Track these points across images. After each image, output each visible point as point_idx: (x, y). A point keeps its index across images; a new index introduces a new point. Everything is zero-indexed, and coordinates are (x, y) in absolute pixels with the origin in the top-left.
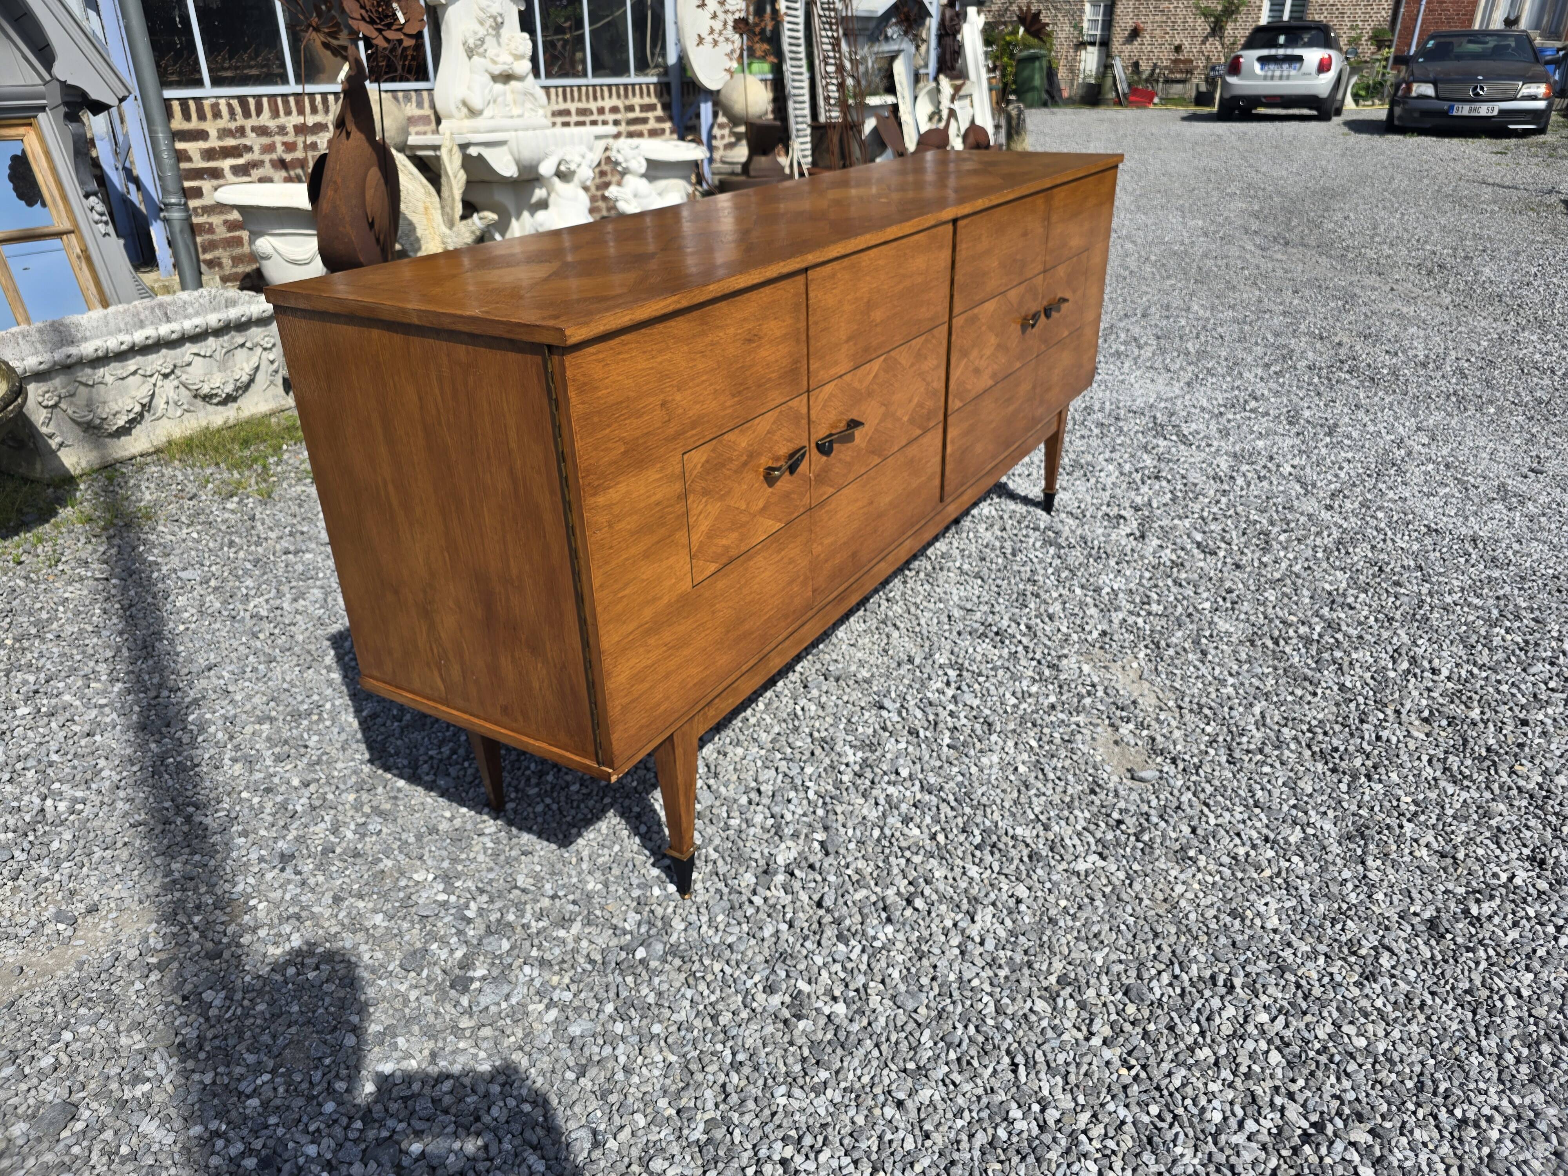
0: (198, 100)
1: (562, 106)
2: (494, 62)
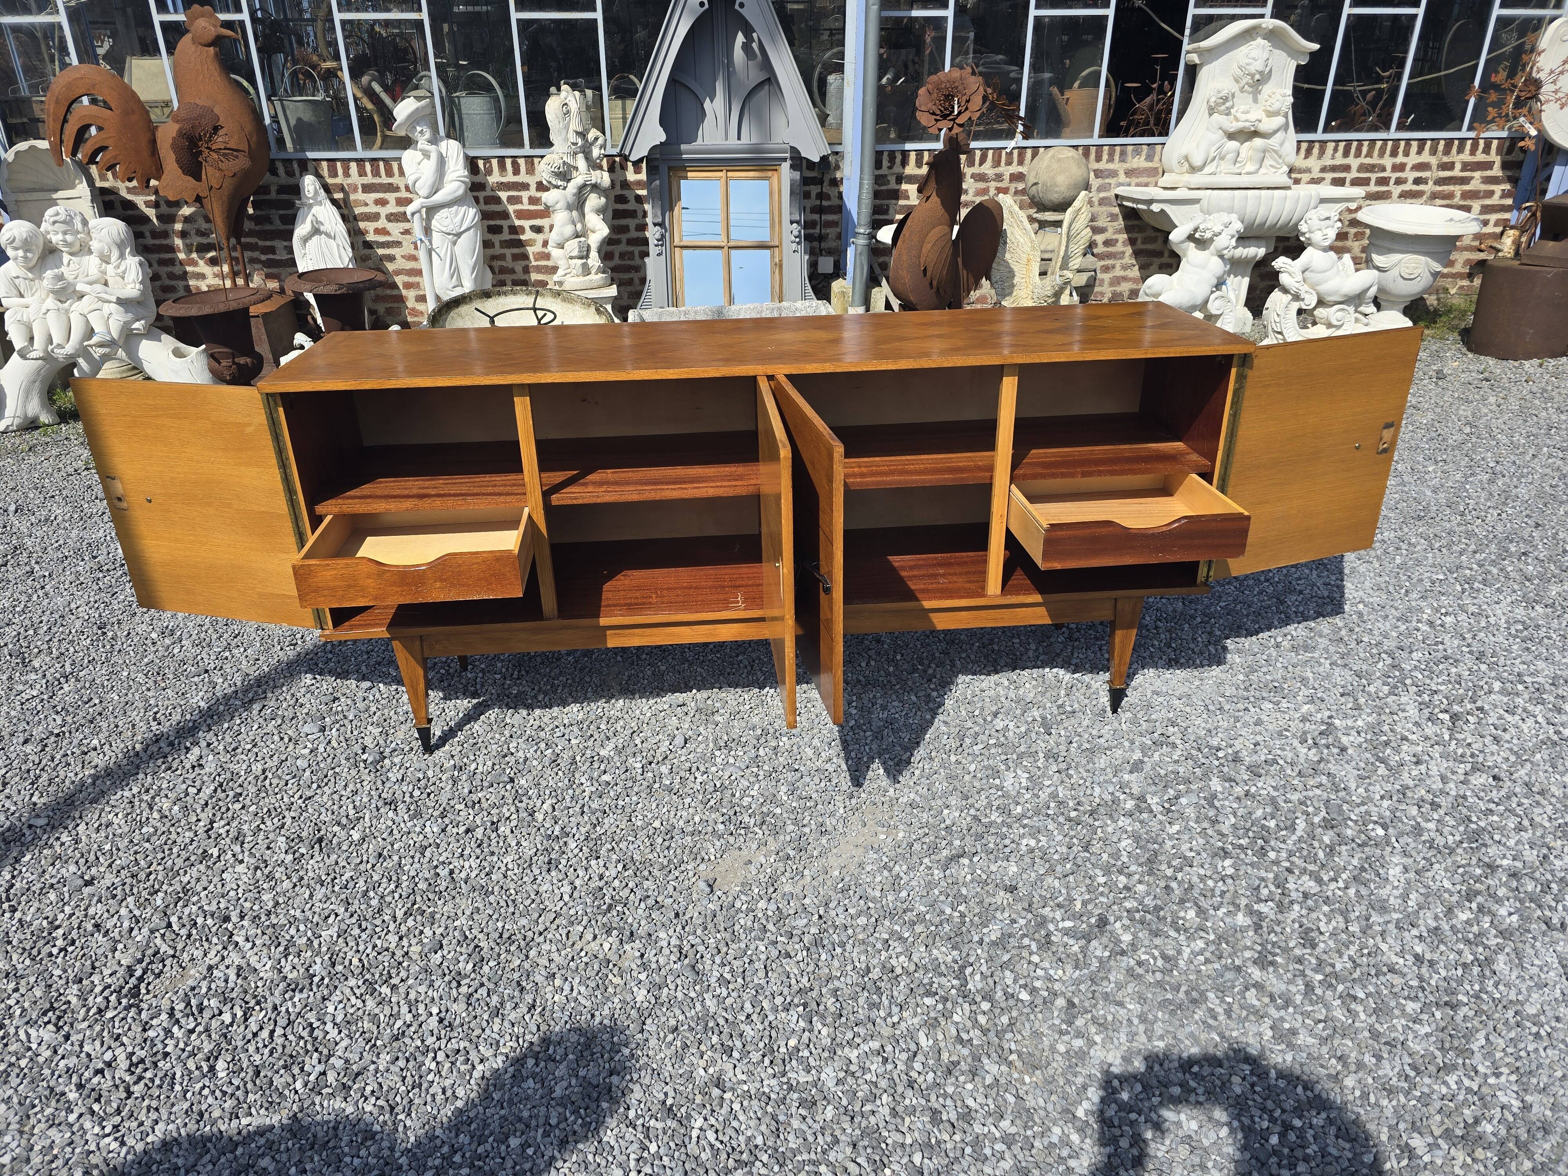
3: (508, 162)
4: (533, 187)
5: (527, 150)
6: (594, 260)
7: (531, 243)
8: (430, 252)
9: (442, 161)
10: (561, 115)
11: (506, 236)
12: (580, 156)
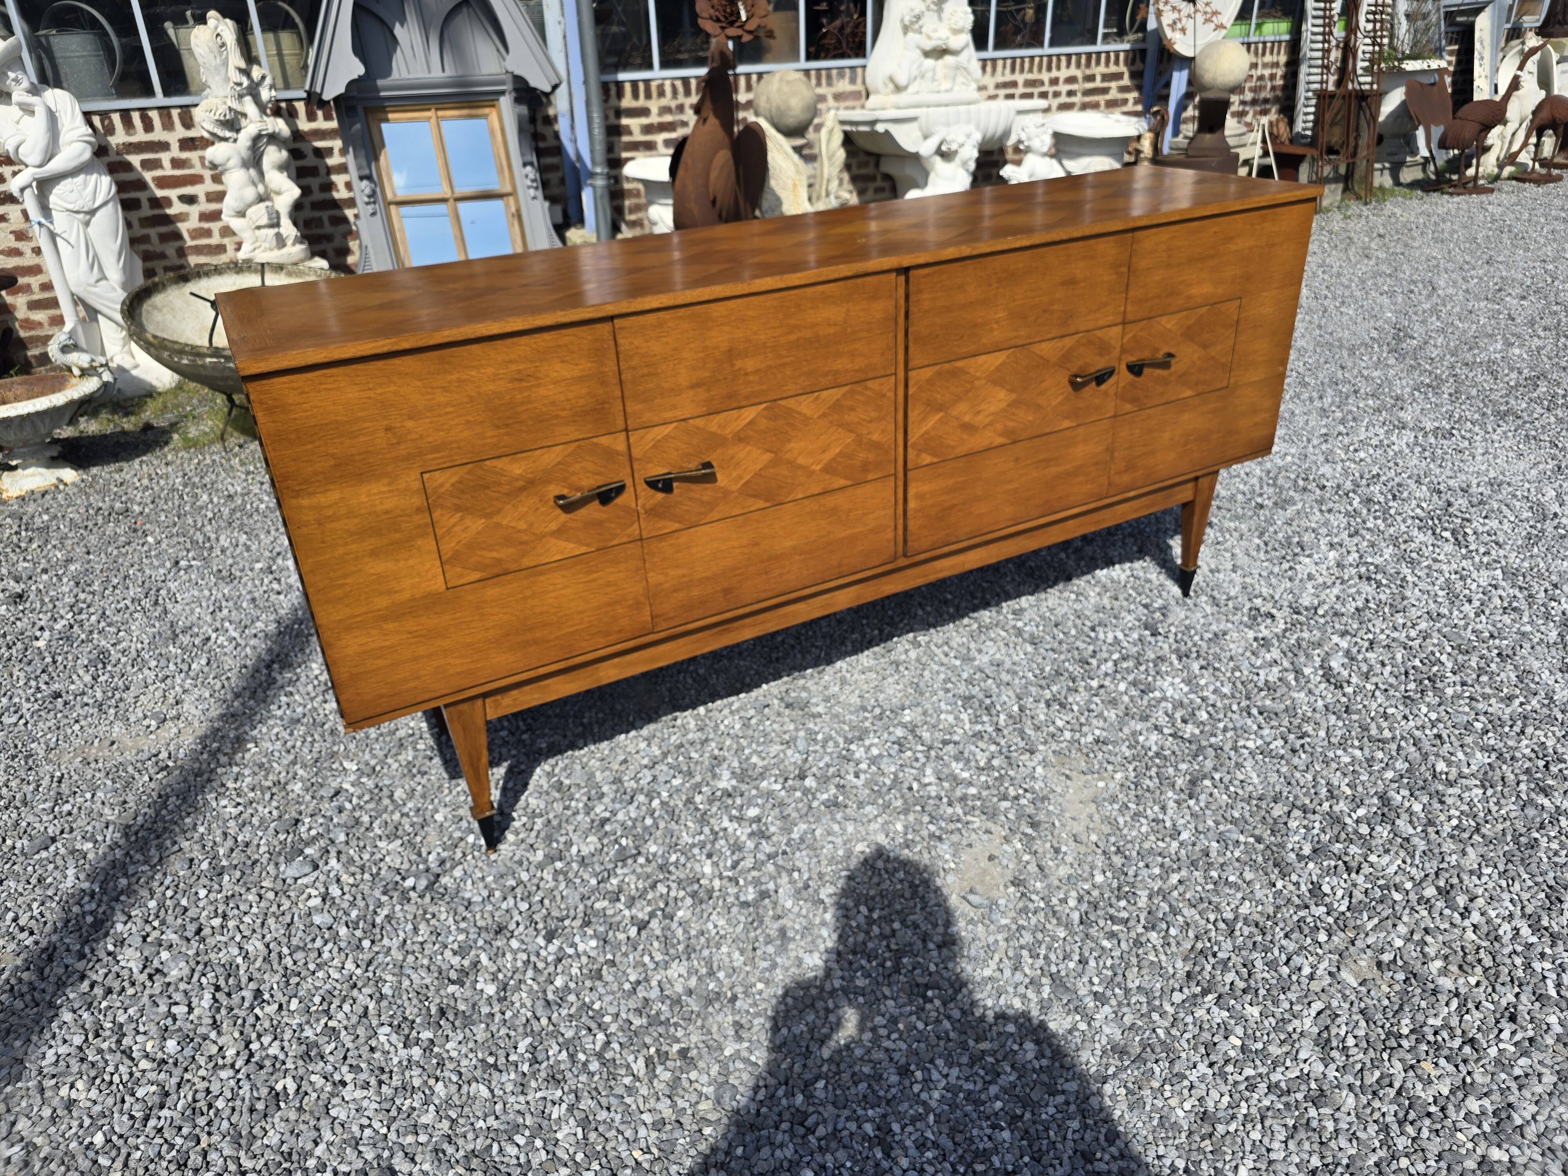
0: (647, 82)
1: (1009, 77)
2: (929, 37)
3: (136, 117)
4: (175, 146)
5: (160, 99)
6: (288, 229)
7: (182, 217)
9: (52, 118)
10: (215, 48)
11: (146, 211)
12: (248, 99)
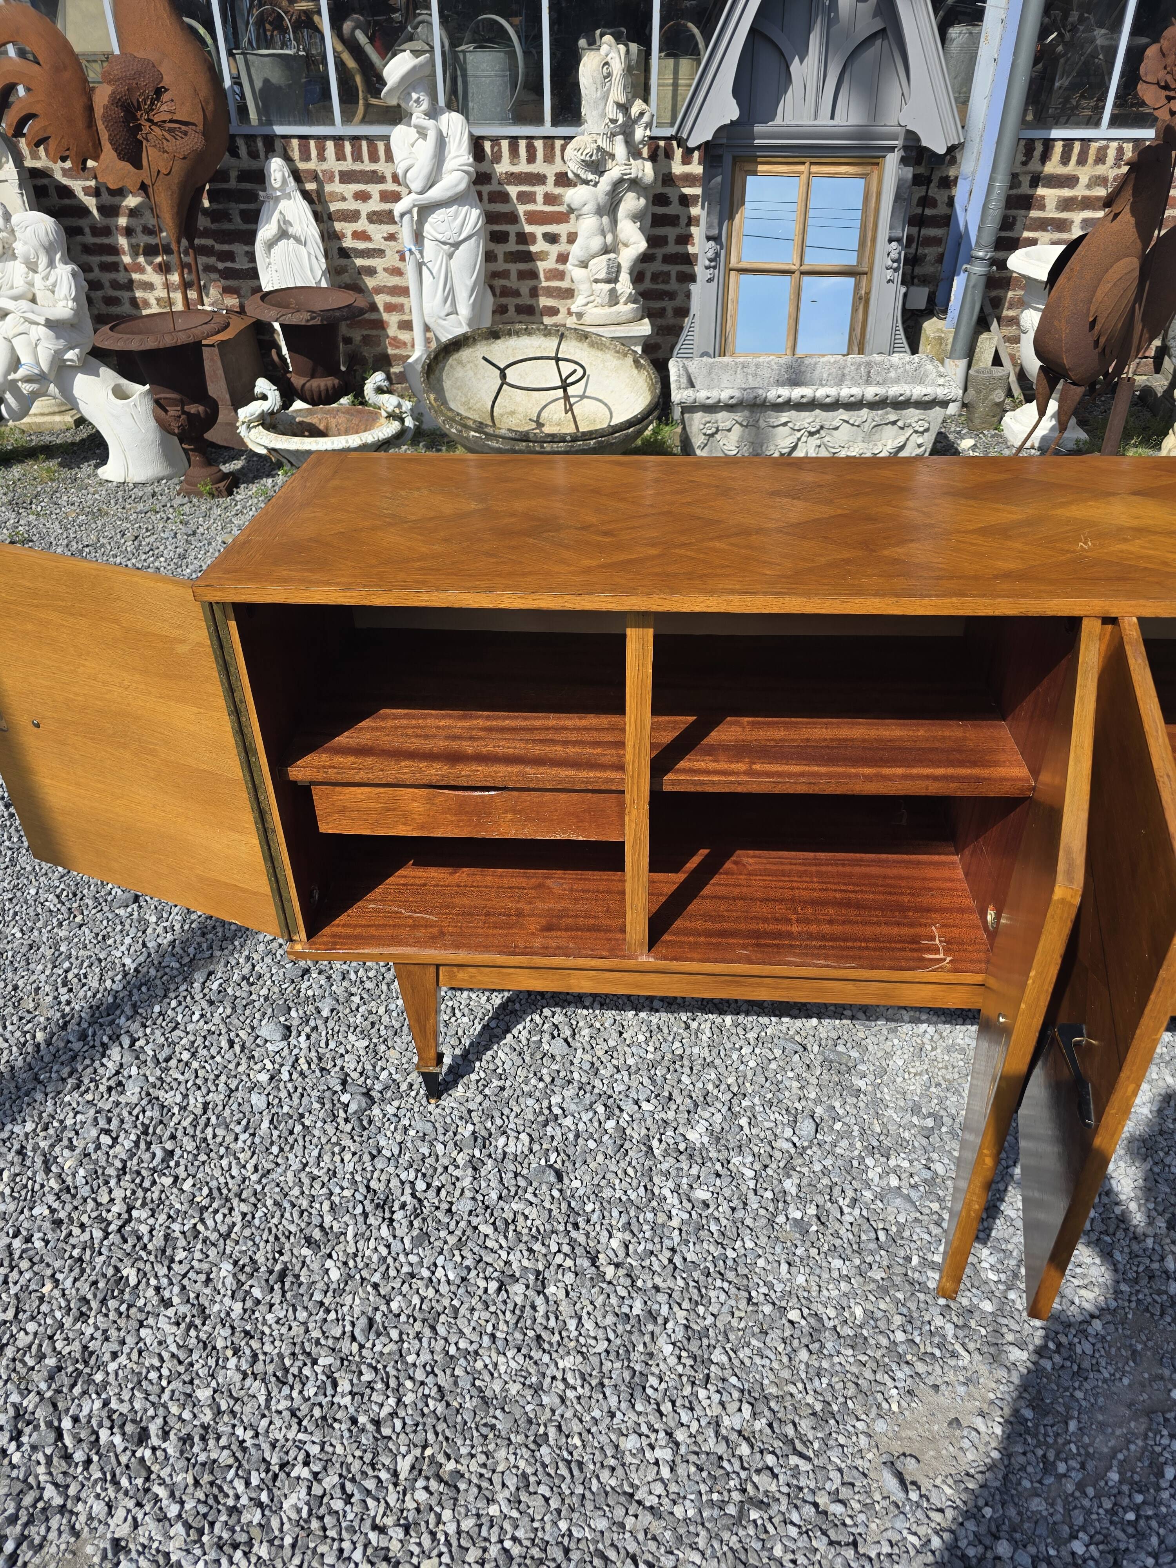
0: (1086, 142)
3: (523, 144)
4: (551, 180)
5: (547, 129)
6: (625, 285)
7: (543, 255)
8: (420, 266)
9: (441, 142)
10: (599, 78)
11: (512, 246)
12: (620, 138)
